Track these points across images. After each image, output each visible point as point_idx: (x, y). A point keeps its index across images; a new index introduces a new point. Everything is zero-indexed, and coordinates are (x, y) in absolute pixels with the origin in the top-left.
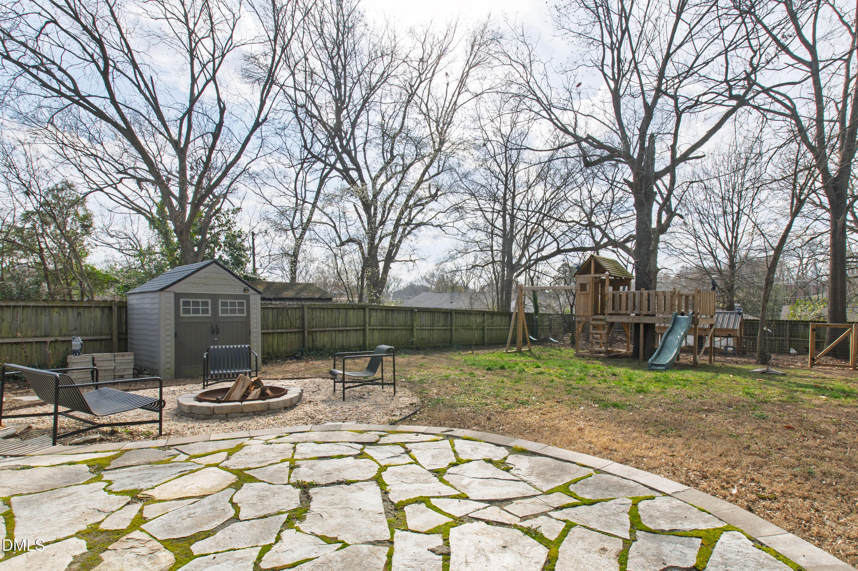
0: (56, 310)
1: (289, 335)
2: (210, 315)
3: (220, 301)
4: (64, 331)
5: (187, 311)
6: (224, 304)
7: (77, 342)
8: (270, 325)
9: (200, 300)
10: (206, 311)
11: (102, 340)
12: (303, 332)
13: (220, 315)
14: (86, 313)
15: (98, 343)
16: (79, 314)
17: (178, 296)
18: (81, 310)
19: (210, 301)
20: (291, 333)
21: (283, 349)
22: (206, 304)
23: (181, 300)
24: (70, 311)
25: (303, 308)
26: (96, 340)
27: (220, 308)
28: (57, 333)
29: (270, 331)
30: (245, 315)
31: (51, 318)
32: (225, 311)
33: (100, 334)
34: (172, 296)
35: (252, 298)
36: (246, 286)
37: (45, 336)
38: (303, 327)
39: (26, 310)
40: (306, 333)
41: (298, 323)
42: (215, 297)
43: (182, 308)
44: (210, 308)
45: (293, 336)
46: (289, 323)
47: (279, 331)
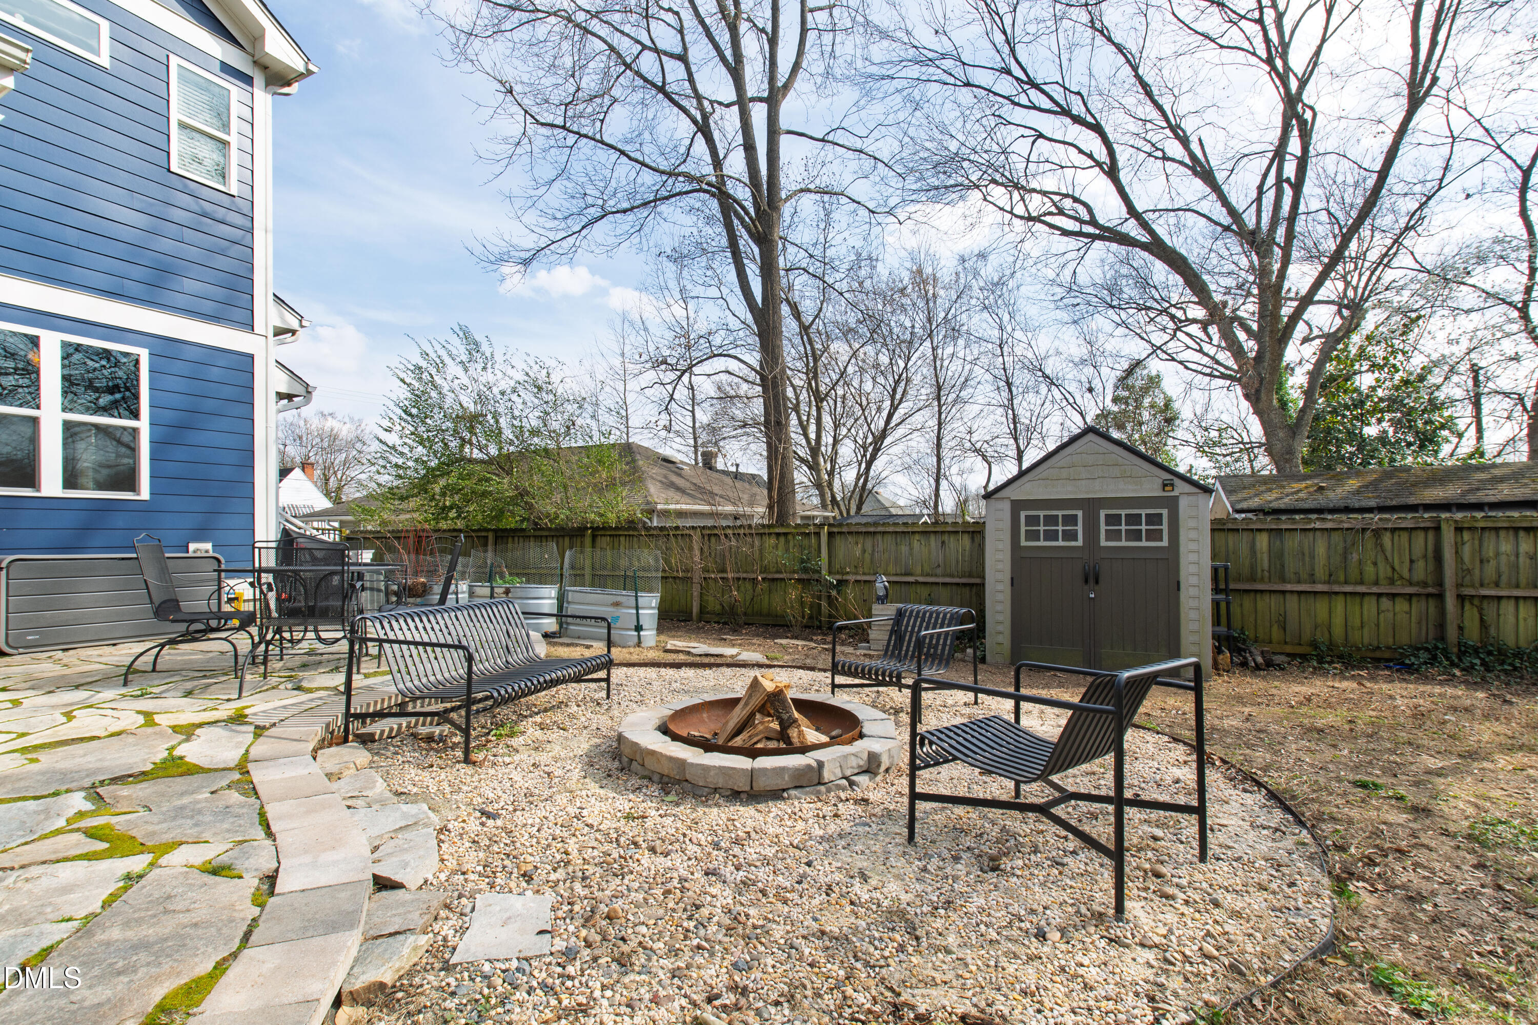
0: (917, 537)
1: (1385, 603)
2: (1080, 543)
3: (1103, 514)
4: (927, 569)
5: (1033, 535)
6: (1113, 520)
7: (881, 583)
8: (1320, 573)
9: (1060, 513)
10: (1072, 536)
11: (973, 585)
12: (1440, 597)
13: (1103, 543)
14: (952, 542)
15: (967, 590)
16: (943, 543)
17: (1017, 506)
18: (946, 537)
19: (1080, 514)
20: (1393, 596)
21: (1367, 637)
22: (1072, 520)
23: (1023, 514)
24: (932, 538)
25: (1438, 529)
26: (965, 585)
27: (1103, 528)
28: (919, 571)
29: (1320, 587)
30: (1165, 543)
31: (911, 549)
32: (1113, 535)
33: (970, 576)
34: (1006, 507)
35: (1183, 503)
36: (1168, 476)
37: (906, 574)
38: (1440, 584)
39: (886, 536)
40: (1450, 602)
41: (1421, 571)
42: (1091, 506)
43: (1023, 528)
44: (1080, 528)
45: (1401, 606)
46: (1384, 570)
47: (1348, 589)
